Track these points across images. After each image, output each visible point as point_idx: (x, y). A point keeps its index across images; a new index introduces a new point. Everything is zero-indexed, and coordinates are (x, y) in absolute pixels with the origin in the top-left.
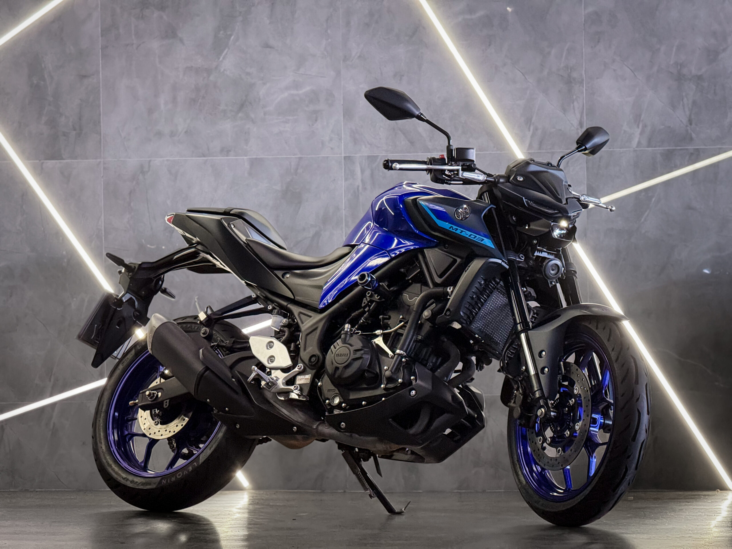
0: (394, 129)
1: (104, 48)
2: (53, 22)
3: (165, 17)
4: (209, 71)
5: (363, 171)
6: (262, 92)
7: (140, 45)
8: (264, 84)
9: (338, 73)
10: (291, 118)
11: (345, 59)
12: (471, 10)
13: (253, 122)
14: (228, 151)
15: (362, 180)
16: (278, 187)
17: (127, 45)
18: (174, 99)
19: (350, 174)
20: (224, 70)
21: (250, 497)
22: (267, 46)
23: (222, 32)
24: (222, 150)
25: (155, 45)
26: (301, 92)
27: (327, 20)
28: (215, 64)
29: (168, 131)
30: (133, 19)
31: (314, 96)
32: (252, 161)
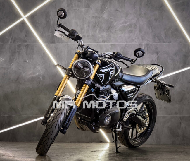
0: (154, 36)
1: (68, 10)
2: (53, 2)
4: (99, 18)
5: (145, 48)
6: (115, 24)
7: (79, 10)
8: (116, 22)
9: (138, 19)
10: (123, 32)
11: (140, 15)
13: (112, 33)
14: (105, 42)
17: (75, 9)
18: (89, 26)
20: (104, 17)
21: (110, 144)
22: (117, 10)
23: (103, 6)
24: (103, 41)
25: (83, 10)
26: (126, 24)
27: (135, 3)
28: (101, 15)
29: (86, 35)
30: (77, 2)
31: (130, 26)
32: (112, 45)
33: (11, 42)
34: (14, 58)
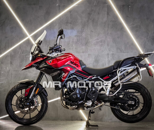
0: (117, 48)
2: (49, 26)
3: (71, 25)
5: (111, 57)
6: (90, 41)
8: (91, 39)
9: (106, 37)
10: (96, 46)
11: (108, 34)
12: (133, 24)
13: (89, 46)
14: (84, 52)
15: (111, 59)
16: (94, 60)
18: (73, 42)
19: (108, 57)
20: (83, 36)
22: (92, 31)
23: (83, 28)
24: (83, 52)
25: (69, 31)
26: (98, 41)
27: (104, 26)
28: (81, 35)
29: (72, 48)
30: (65, 26)
31: (101, 41)
32: (89, 55)
33: (20, 53)
34: (23, 64)
